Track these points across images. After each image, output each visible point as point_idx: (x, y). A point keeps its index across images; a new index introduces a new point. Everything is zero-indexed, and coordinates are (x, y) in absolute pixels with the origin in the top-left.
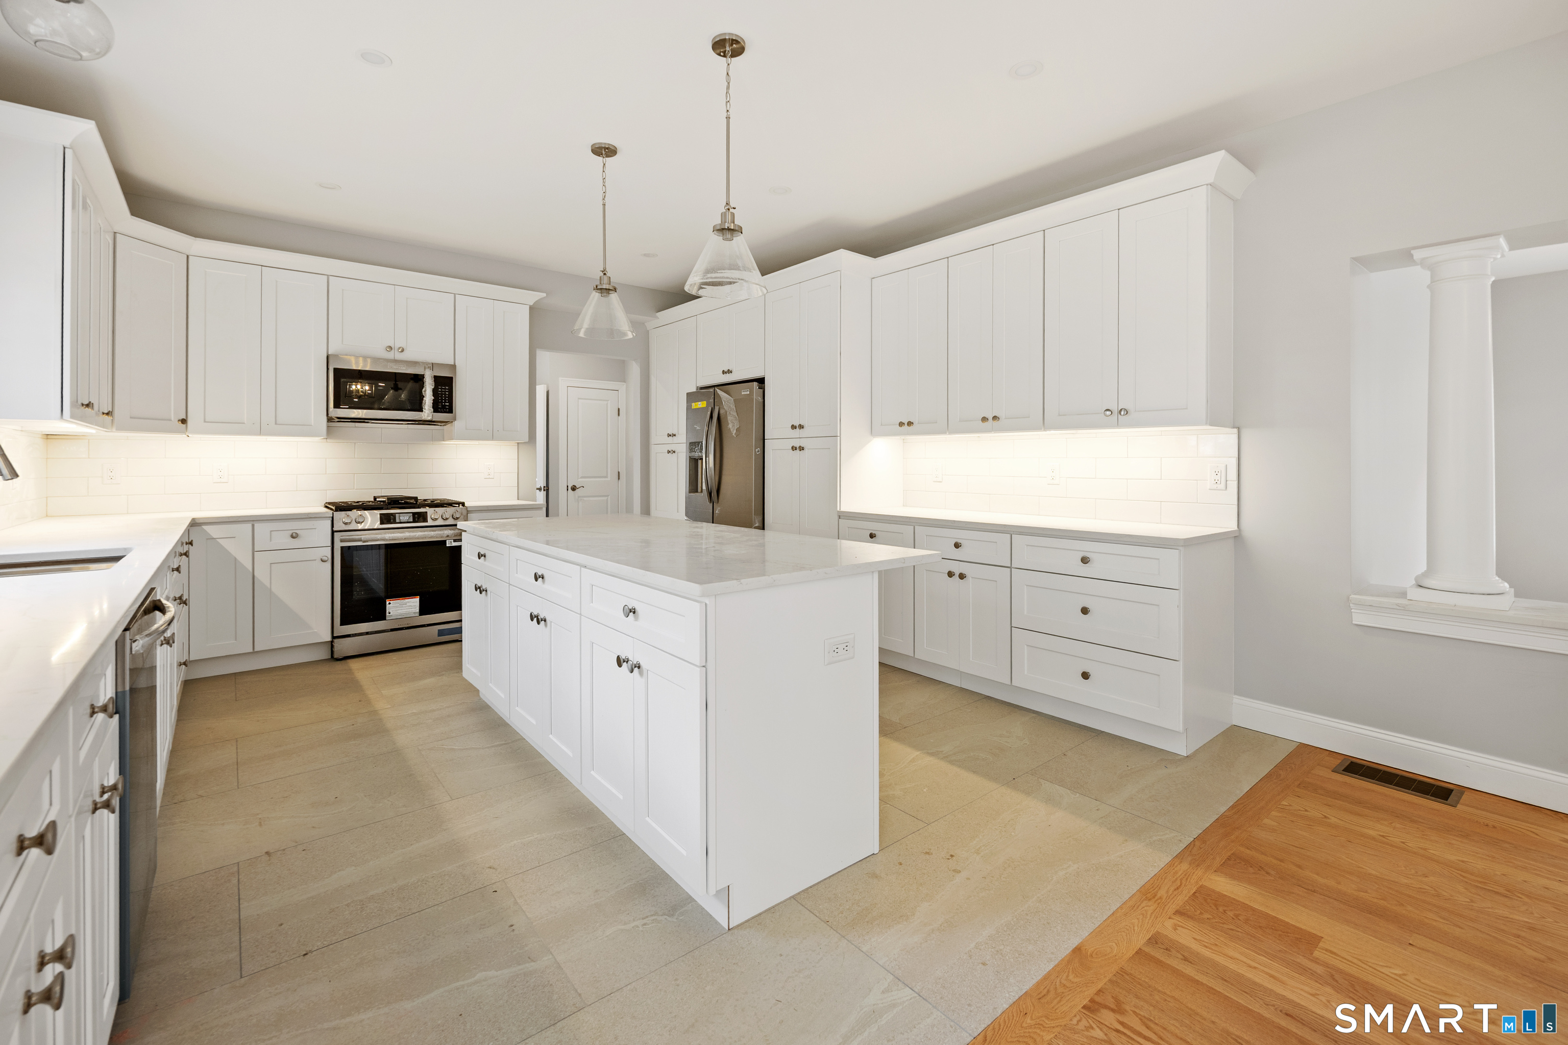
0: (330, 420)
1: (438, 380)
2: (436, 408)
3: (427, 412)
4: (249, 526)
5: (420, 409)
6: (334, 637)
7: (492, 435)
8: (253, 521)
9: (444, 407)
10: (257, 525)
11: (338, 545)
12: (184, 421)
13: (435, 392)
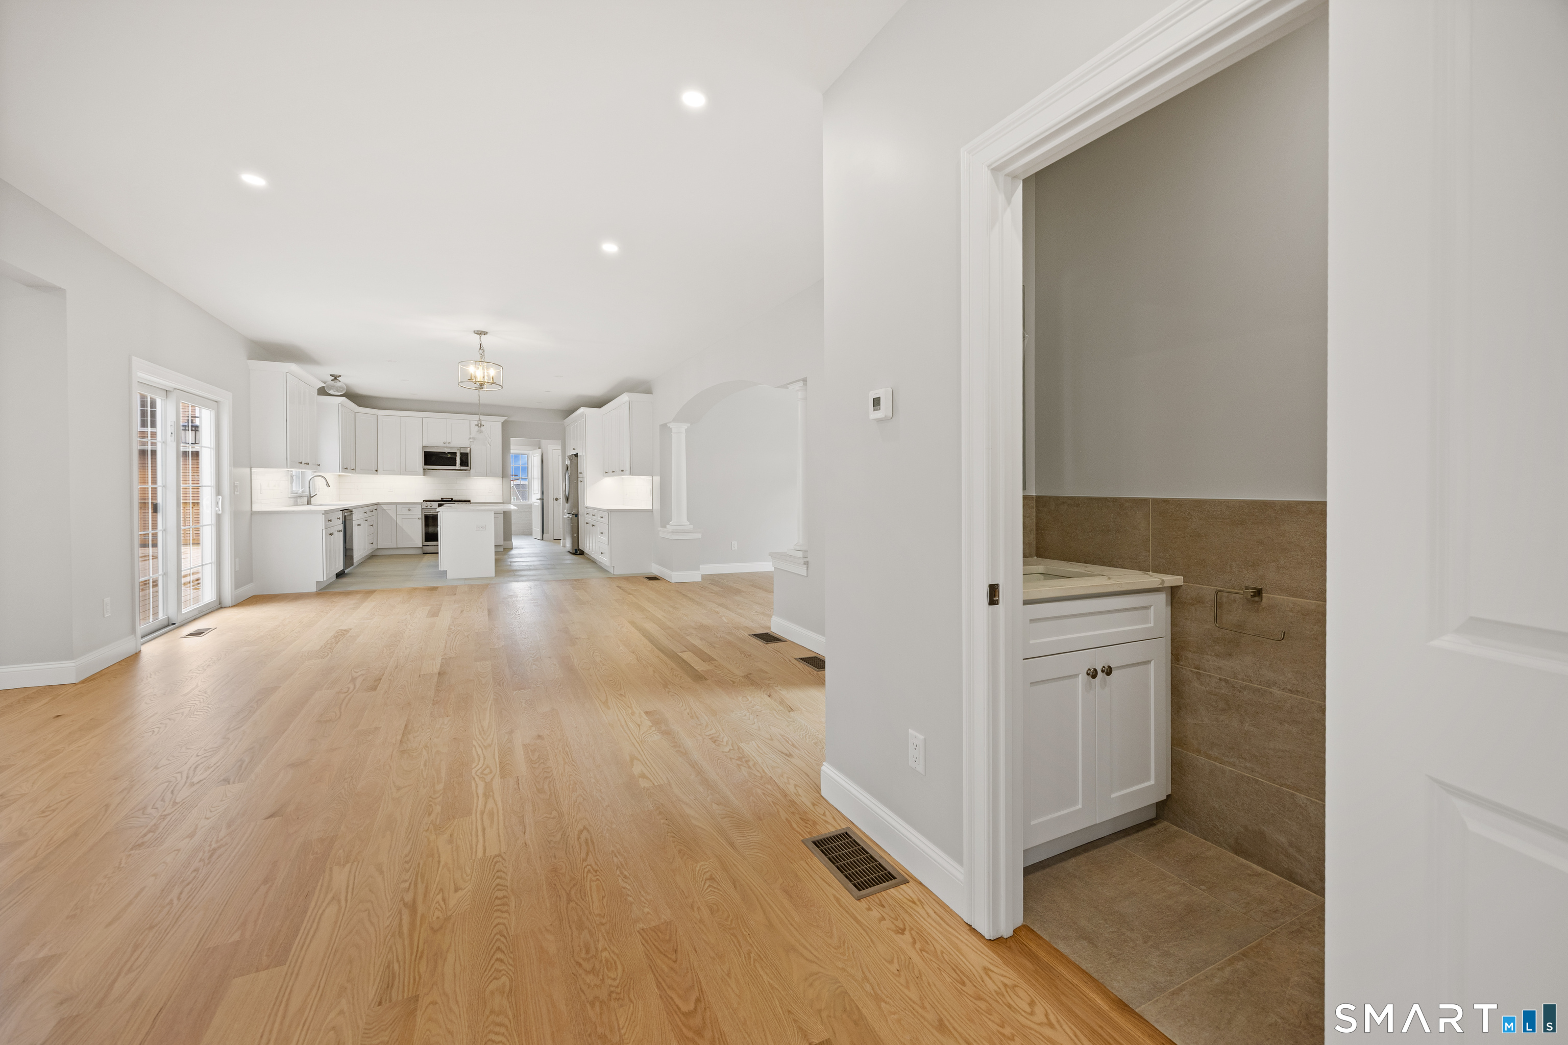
0: (424, 469)
1: (462, 454)
2: (462, 464)
3: (458, 466)
4: (395, 505)
5: (456, 466)
6: (423, 546)
7: (486, 475)
8: (396, 504)
9: (465, 464)
10: (397, 505)
11: (424, 514)
12: (376, 471)
13: (461, 459)
